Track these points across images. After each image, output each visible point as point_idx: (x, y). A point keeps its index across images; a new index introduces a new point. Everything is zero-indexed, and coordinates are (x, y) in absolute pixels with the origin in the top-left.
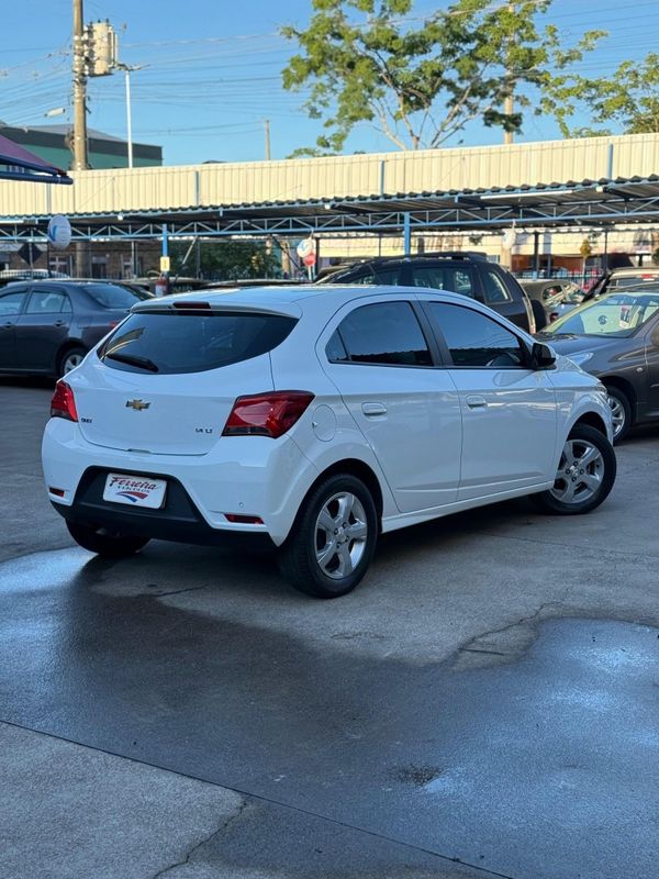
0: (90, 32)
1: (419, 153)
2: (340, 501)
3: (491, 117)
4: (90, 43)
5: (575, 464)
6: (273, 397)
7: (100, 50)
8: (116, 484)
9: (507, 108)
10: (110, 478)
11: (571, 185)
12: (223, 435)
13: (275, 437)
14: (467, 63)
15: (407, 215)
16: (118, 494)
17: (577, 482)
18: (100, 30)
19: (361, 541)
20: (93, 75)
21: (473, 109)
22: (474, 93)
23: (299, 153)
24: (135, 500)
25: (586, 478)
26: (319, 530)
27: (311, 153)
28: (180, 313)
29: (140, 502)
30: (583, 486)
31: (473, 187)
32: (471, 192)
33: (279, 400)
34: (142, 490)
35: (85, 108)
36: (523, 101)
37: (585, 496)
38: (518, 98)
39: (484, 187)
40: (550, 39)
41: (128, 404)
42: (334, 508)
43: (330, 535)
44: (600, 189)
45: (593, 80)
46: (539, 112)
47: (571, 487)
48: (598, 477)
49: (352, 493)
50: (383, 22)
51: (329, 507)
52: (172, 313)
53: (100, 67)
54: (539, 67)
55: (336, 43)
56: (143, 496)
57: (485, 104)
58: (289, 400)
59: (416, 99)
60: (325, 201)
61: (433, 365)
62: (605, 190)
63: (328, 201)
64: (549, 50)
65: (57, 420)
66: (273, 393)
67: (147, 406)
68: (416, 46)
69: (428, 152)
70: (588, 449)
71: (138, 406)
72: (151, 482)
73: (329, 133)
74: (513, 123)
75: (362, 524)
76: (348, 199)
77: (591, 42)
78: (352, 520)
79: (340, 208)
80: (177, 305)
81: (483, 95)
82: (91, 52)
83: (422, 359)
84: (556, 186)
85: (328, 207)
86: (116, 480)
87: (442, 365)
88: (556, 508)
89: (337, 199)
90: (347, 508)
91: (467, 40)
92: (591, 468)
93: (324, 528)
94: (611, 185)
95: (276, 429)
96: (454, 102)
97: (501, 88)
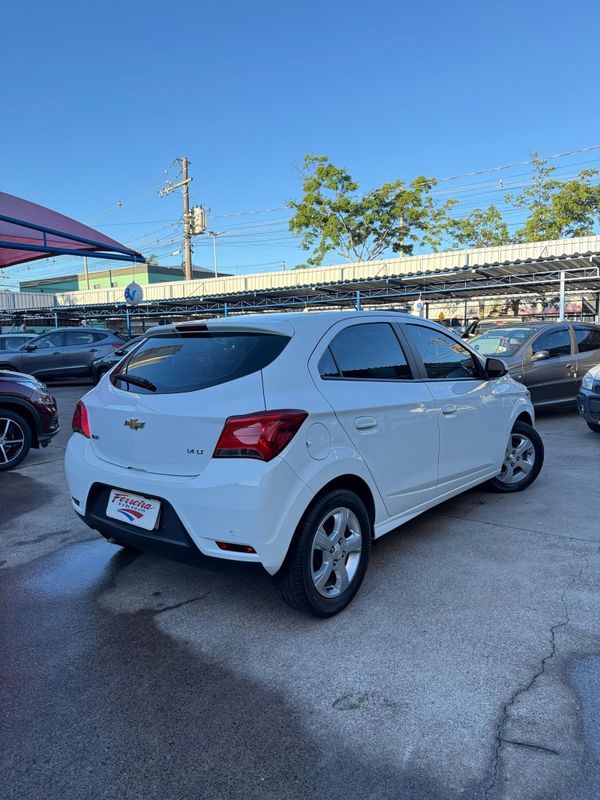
0: (193, 212)
1: (362, 263)
2: (336, 516)
3: (397, 247)
4: (192, 218)
5: (514, 453)
6: (264, 418)
7: (198, 221)
8: (117, 500)
9: (406, 242)
10: (113, 494)
11: (456, 269)
12: (214, 457)
13: (267, 460)
14: (386, 217)
15: (358, 292)
16: (120, 511)
17: (515, 466)
18: (198, 211)
19: (357, 552)
20: (194, 234)
21: (388, 243)
22: (389, 234)
23: (298, 267)
24: (132, 519)
25: (521, 463)
26: (316, 550)
27: (304, 267)
28: (184, 336)
29: (137, 522)
30: (518, 470)
31: (397, 273)
32: (396, 276)
33: (270, 420)
34: (139, 509)
35: (191, 251)
36: (414, 237)
37: (520, 476)
38: (412, 236)
39: (404, 273)
40: (428, 204)
41: (126, 423)
42: (330, 526)
43: (326, 554)
44: (474, 271)
45: (457, 220)
46: (423, 244)
47: (510, 470)
48: (530, 461)
49: (347, 507)
50: (341, 196)
51: (324, 526)
52: (176, 336)
53: (198, 230)
54: (422, 220)
55: (317, 208)
56: (139, 516)
57: (395, 240)
58: (282, 419)
59: (358, 239)
60: (312, 285)
61: (412, 378)
62: (477, 272)
63: (314, 286)
64: (429, 210)
65: (77, 436)
66: (265, 413)
67: (142, 425)
68: (359, 210)
69: (366, 263)
70: (523, 441)
71: (135, 425)
72: (147, 502)
73: (314, 257)
74: (408, 250)
75: (356, 536)
76: (325, 284)
77: (450, 205)
78: (348, 534)
79: (320, 290)
80: (179, 328)
81: (393, 235)
82: (193, 222)
83: (403, 373)
84: (447, 270)
85: (314, 289)
86: (117, 496)
87: (420, 378)
88: (499, 487)
89: (319, 284)
90: (342, 523)
91: (386, 205)
92: (525, 455)
93: (319, 548)
94: (480, 269)
95: (268, 450)
96: (377, 239)
97: (404, 231)
